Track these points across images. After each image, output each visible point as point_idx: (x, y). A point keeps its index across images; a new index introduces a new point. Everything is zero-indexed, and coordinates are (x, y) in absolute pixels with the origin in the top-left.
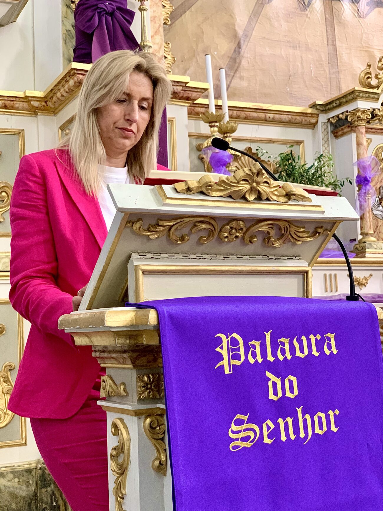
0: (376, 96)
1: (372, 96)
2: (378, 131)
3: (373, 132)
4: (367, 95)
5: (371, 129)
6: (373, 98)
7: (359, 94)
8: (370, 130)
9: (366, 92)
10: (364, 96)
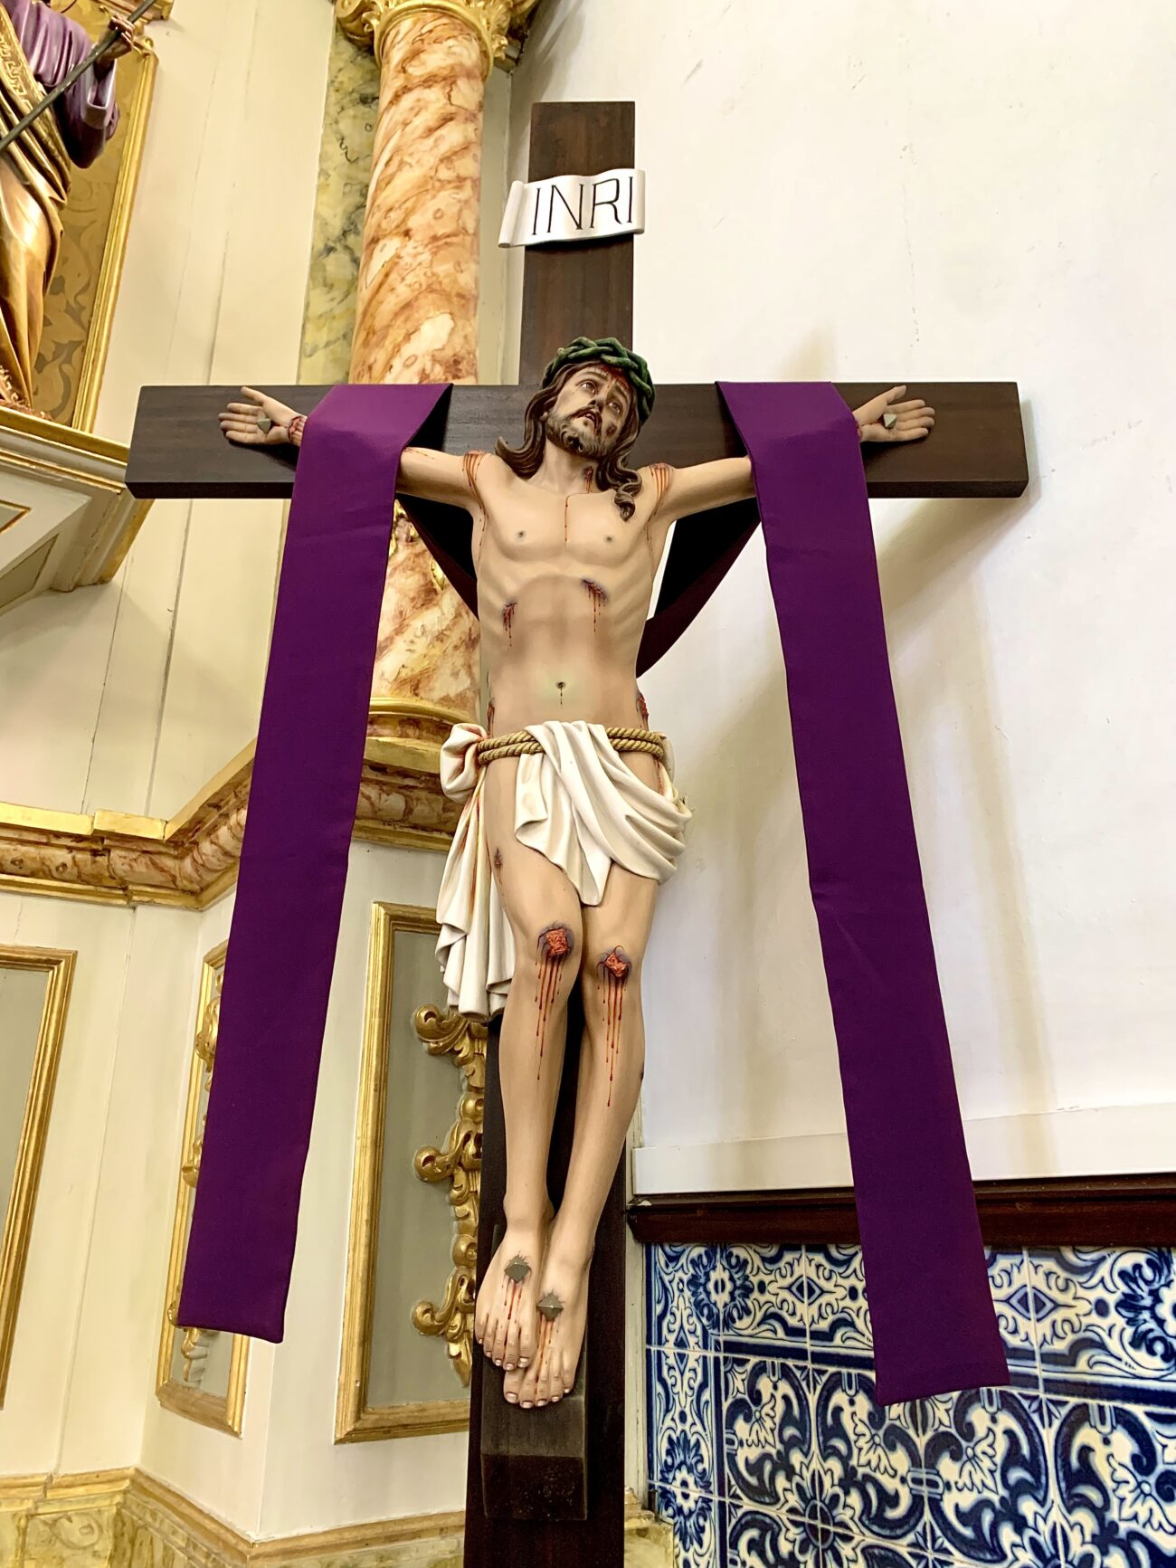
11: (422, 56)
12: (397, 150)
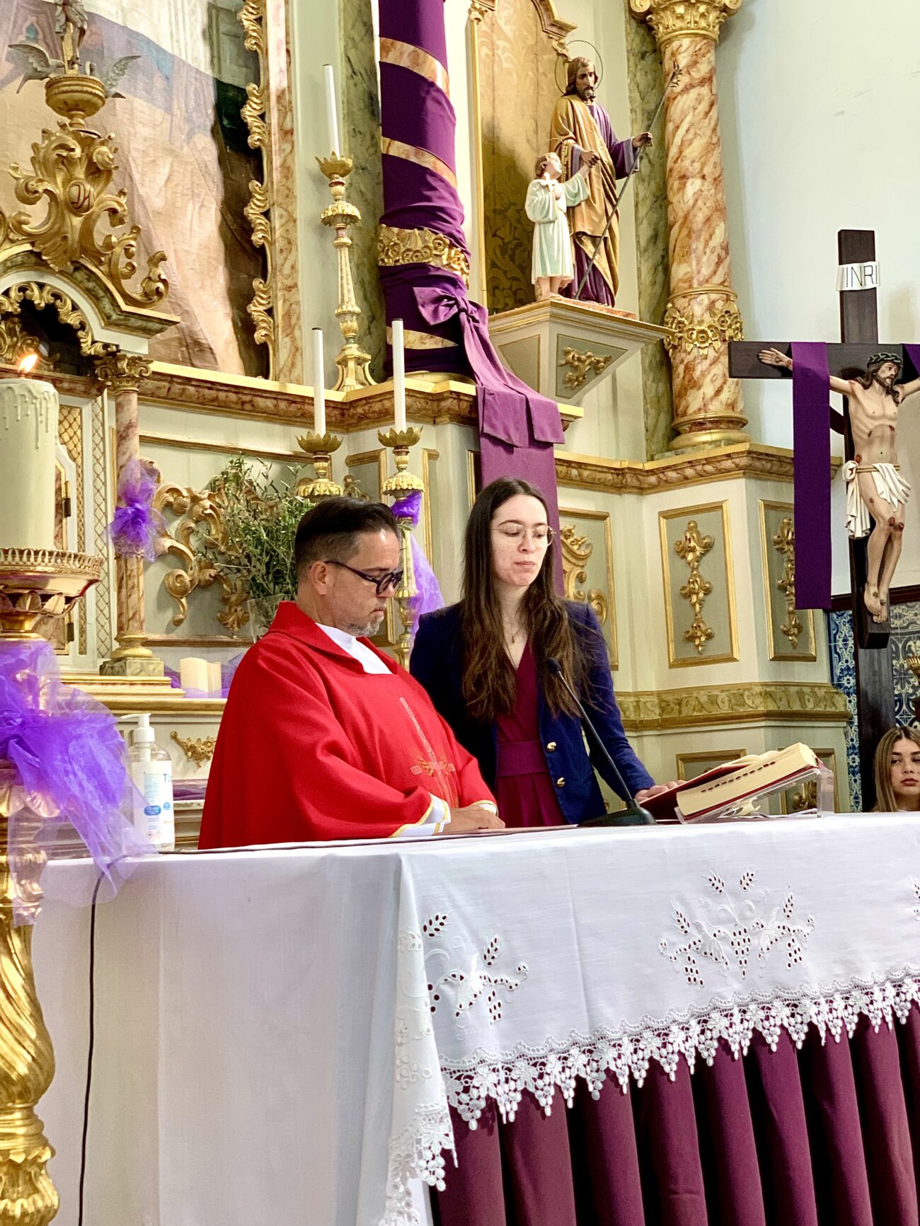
11: (698, 65)
12: (692, 124)
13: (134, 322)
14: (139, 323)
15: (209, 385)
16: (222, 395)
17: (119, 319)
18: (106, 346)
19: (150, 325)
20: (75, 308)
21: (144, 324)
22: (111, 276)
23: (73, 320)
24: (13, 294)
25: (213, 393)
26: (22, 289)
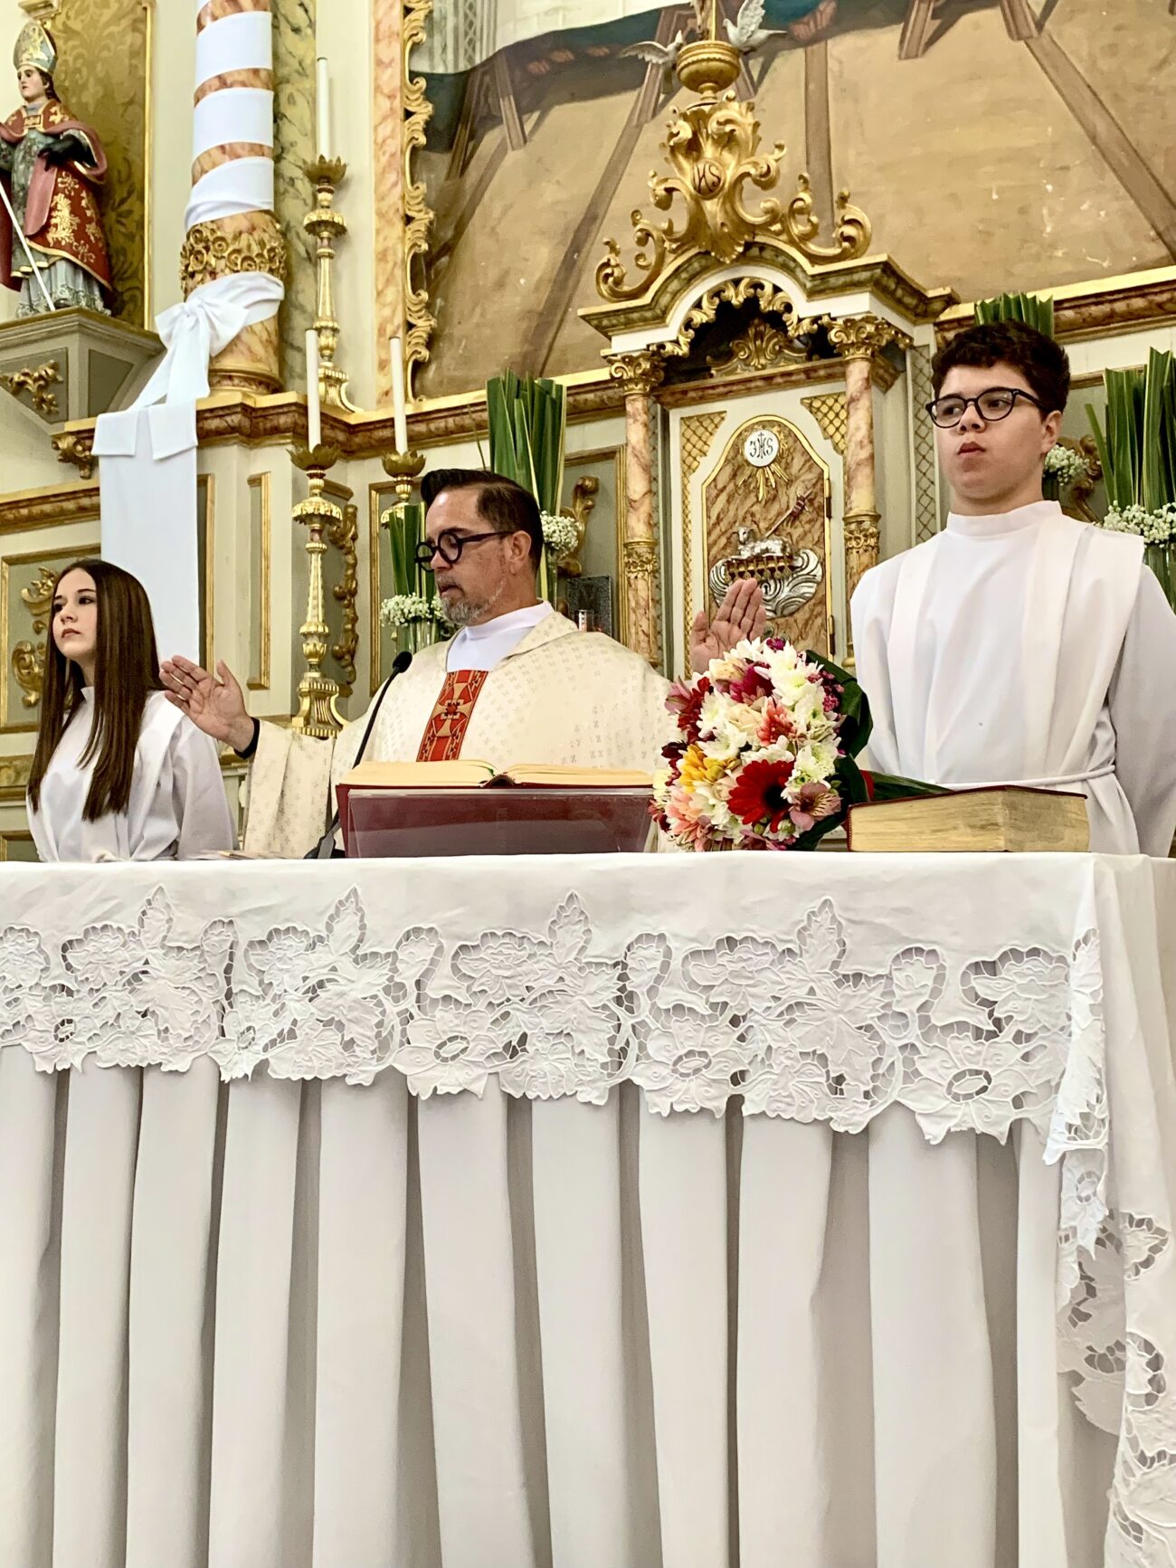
0: (648, 314)
1: (635, 316)
2: (735, 388)
3: (724, 396)
4: (622, 319)
5: (713, 387)
6: (645, 320)
7: (600, 322)
8: (711, 392)
9: (616, 313)
10: (614, 322)
13: (833, 281)
14: (842, 280)
15: (1094, 300)
16: (1120, 307)
17: (815, 286)
18: (816, 320)
19: (856, 277)
20: (777, 289)
21: (847, 279)
22: (792, 242)
23: (777, 306)
24: (705, 303)
25: (1106, 308)
26: (717, 293)
